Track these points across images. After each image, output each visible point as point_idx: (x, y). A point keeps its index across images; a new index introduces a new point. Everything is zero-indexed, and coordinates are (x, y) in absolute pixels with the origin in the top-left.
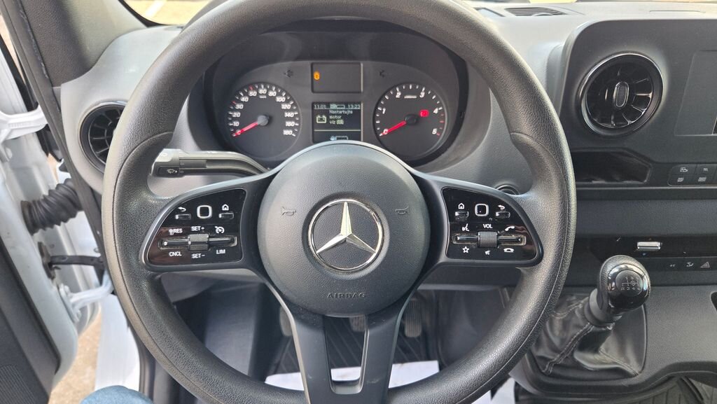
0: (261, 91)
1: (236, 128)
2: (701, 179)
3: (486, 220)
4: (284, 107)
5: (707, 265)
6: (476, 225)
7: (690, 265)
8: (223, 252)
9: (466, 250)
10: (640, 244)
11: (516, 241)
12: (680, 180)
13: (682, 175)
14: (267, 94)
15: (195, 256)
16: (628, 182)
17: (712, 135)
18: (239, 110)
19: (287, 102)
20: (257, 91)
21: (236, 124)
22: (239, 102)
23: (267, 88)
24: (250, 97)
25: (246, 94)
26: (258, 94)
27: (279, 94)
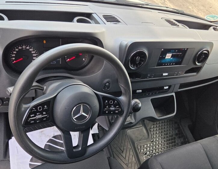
0: (23, 47)
1: (13, 60)
2: (152, 77)
3: (112, 105)
4: (32, 52)
5: (151, 94)
6: (110, 106)
7: (147, 94)
8: (45, 119)
9: (107, 112)
10: (137, 91)
11: (119, 110)
12: (148, 77)
13: (148, 76)
14: (26, 48)
15: (38, 122)
16: (137, 79)
17: (156, 67)
18: (15, 54)
19: (33, 51)
20: (22, 47)
21: (14, 59)
22: (15, 51)
23: (26, 46)
24: (19, 49)
25: (17, 48)
26: (22, 48)
27: (30, 48)
